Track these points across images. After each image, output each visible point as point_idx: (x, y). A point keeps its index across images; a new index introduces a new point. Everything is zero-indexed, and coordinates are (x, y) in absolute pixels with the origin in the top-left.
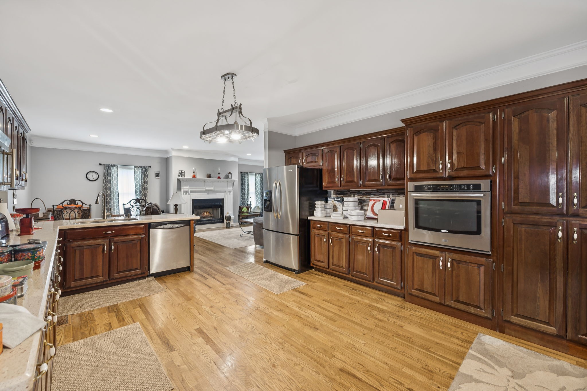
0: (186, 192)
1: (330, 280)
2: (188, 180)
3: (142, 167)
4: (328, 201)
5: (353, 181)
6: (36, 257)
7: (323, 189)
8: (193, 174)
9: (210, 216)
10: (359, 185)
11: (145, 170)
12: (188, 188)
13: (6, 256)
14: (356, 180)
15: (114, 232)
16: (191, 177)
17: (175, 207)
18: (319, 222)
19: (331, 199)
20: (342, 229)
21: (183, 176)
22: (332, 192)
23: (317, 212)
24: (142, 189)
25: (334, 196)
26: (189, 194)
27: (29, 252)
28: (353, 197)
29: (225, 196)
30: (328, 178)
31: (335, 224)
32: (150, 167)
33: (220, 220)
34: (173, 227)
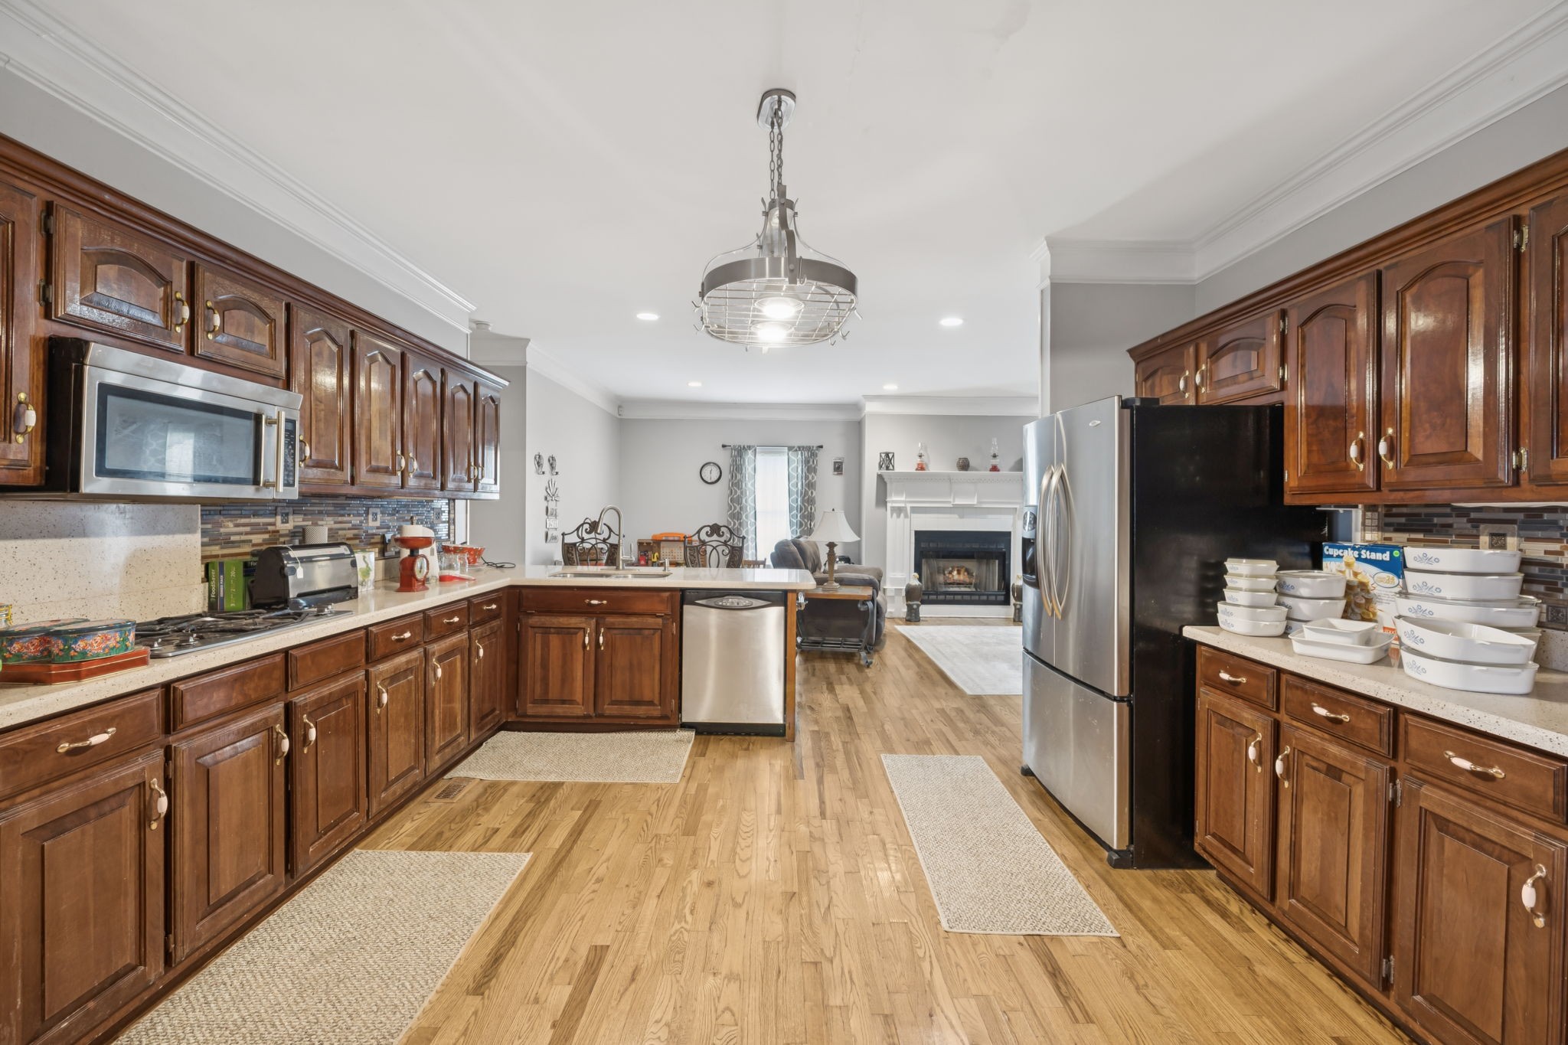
0: (899, 511)
1: (1270, 971)
2: (906, 477)
3: (803, 447)
4: (1326, 563)
5: (1458, 456)
6: (72, 653)
7: (1288, 500)
8: (918, 460)
9: (967, 580)
10: (1503, 476)
11: (811, 455)
12: (903, 499)
13: (36, 642)
14: (1476, 448)
15: (605, 602)
16: (911, 468)
17: (828, 549)
18: (1233, 661)
19: (1339, 552)
20: (1345, 717)
21: (891, 467)
22: (1357, 515)
23: (1229, 608)
24: (803, 501)
25: (1369, 536)
26: (906, 516)
27: (59, 638)
28: (1492, 546)
29: (1014, 525)
30: (1309, 444)
31: (1308, 686)
32: (821, 447)
33: (996, 595)
34: (741, 605)
